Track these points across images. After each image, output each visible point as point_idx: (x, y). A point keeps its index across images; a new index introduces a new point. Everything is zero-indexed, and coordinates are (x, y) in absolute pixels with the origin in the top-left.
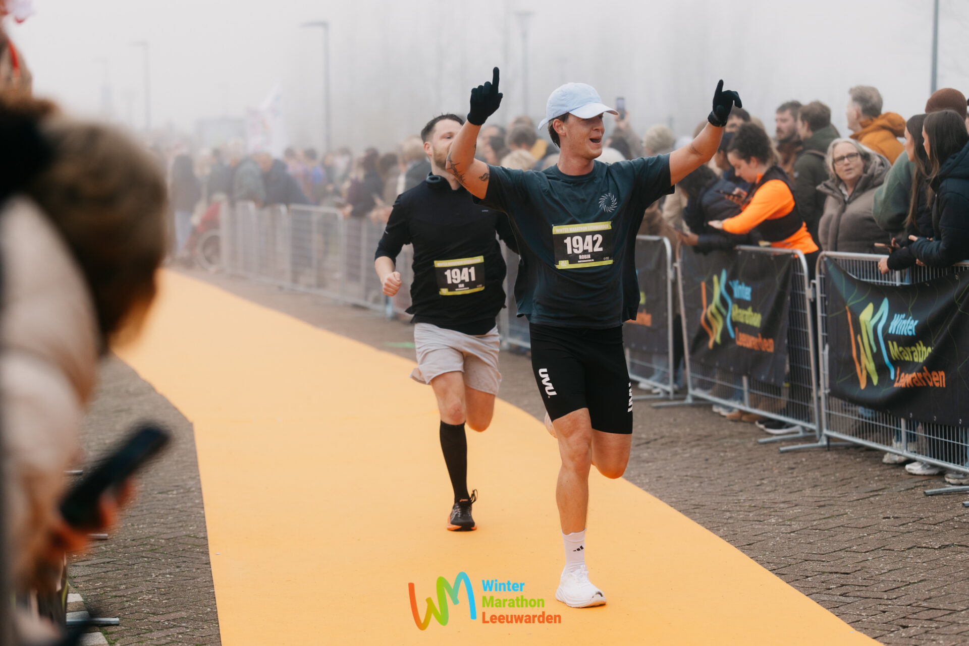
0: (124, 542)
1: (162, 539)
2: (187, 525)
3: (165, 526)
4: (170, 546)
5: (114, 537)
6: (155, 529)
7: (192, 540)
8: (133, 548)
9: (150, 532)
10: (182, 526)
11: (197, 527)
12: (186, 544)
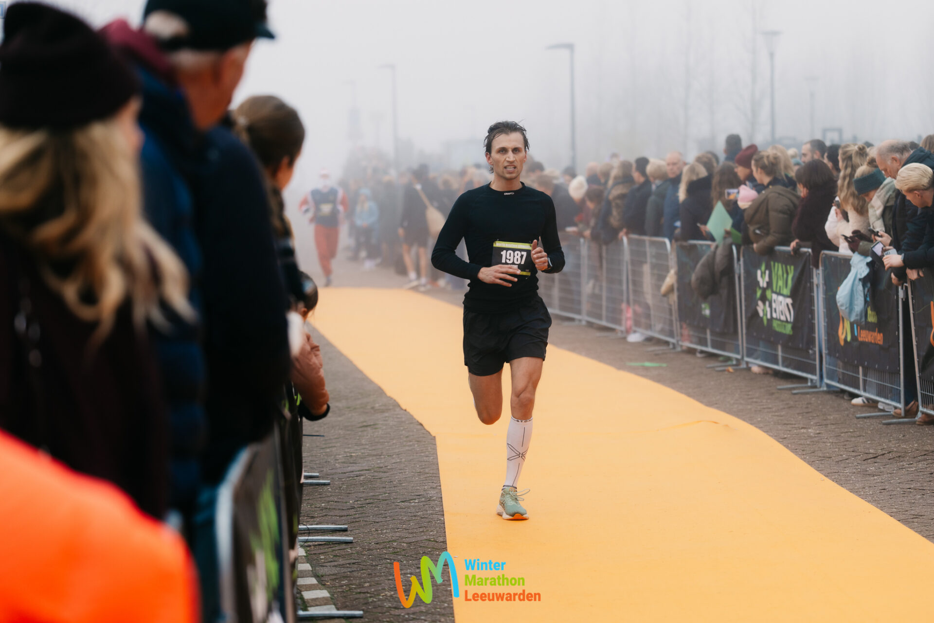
0: (368, 546)
1: (404, 542)
2: (427, 531)
3: (407, 531)
4: (411, 549)
5: (359, 541)
6: (398, 534)
7: (432, 544)
8: (377, 551)
9: (393, 536)
10: (423, 532)
11: (437, 532)
12: (426, 547)
